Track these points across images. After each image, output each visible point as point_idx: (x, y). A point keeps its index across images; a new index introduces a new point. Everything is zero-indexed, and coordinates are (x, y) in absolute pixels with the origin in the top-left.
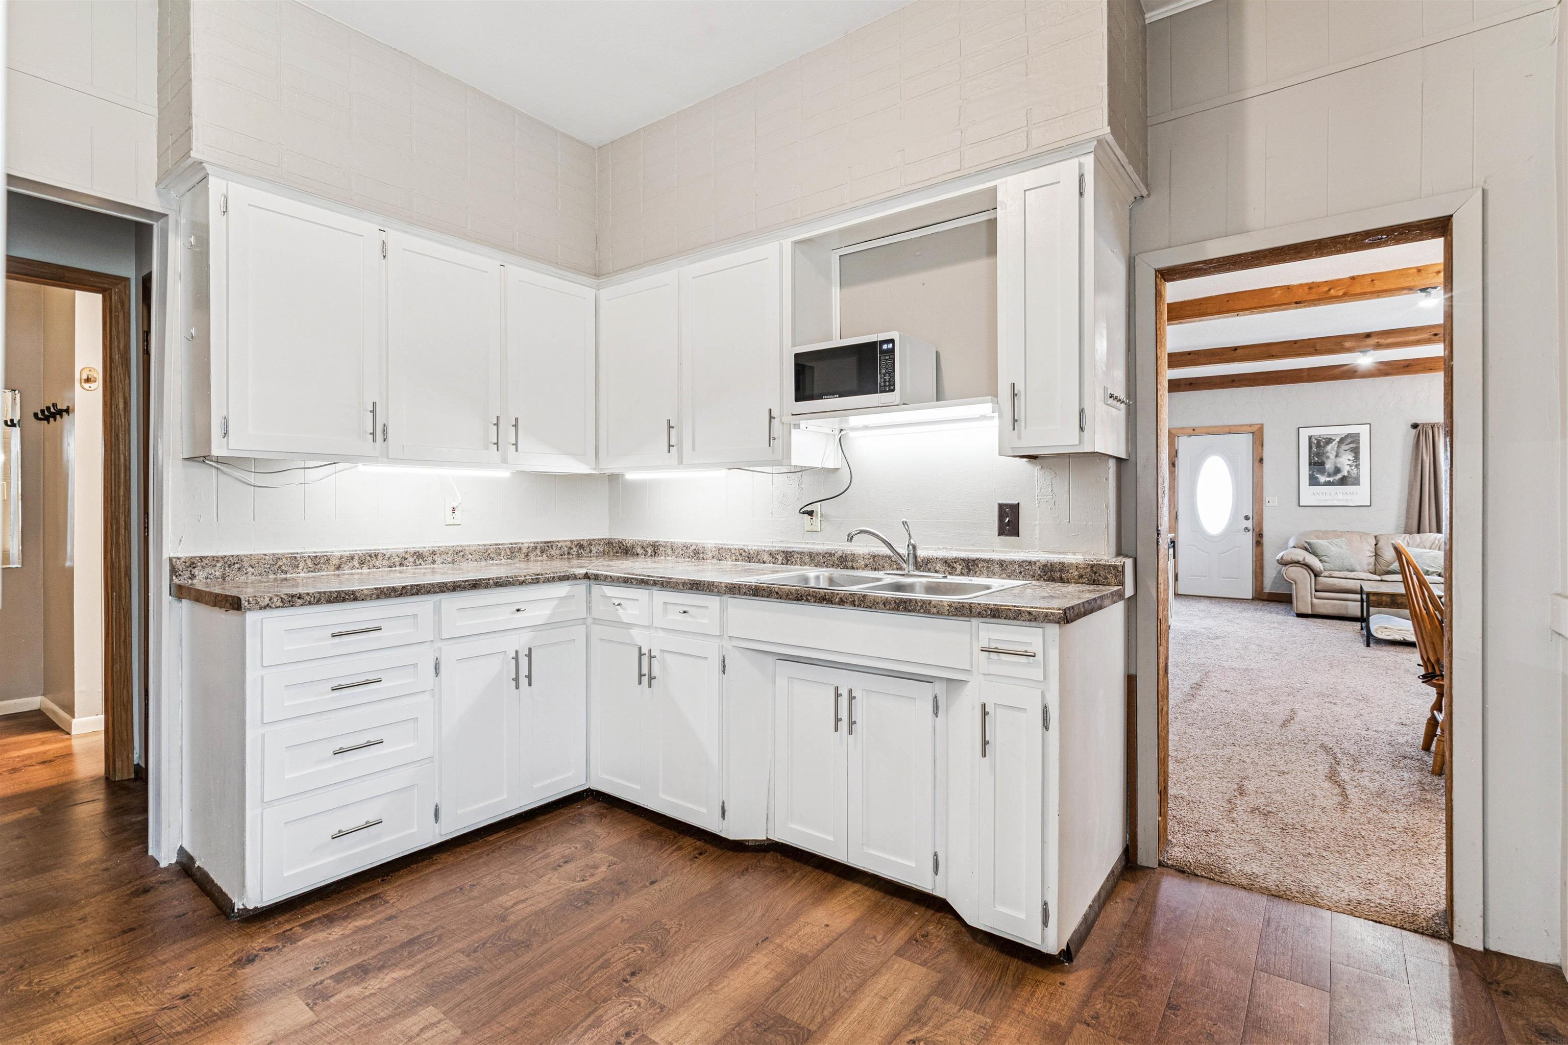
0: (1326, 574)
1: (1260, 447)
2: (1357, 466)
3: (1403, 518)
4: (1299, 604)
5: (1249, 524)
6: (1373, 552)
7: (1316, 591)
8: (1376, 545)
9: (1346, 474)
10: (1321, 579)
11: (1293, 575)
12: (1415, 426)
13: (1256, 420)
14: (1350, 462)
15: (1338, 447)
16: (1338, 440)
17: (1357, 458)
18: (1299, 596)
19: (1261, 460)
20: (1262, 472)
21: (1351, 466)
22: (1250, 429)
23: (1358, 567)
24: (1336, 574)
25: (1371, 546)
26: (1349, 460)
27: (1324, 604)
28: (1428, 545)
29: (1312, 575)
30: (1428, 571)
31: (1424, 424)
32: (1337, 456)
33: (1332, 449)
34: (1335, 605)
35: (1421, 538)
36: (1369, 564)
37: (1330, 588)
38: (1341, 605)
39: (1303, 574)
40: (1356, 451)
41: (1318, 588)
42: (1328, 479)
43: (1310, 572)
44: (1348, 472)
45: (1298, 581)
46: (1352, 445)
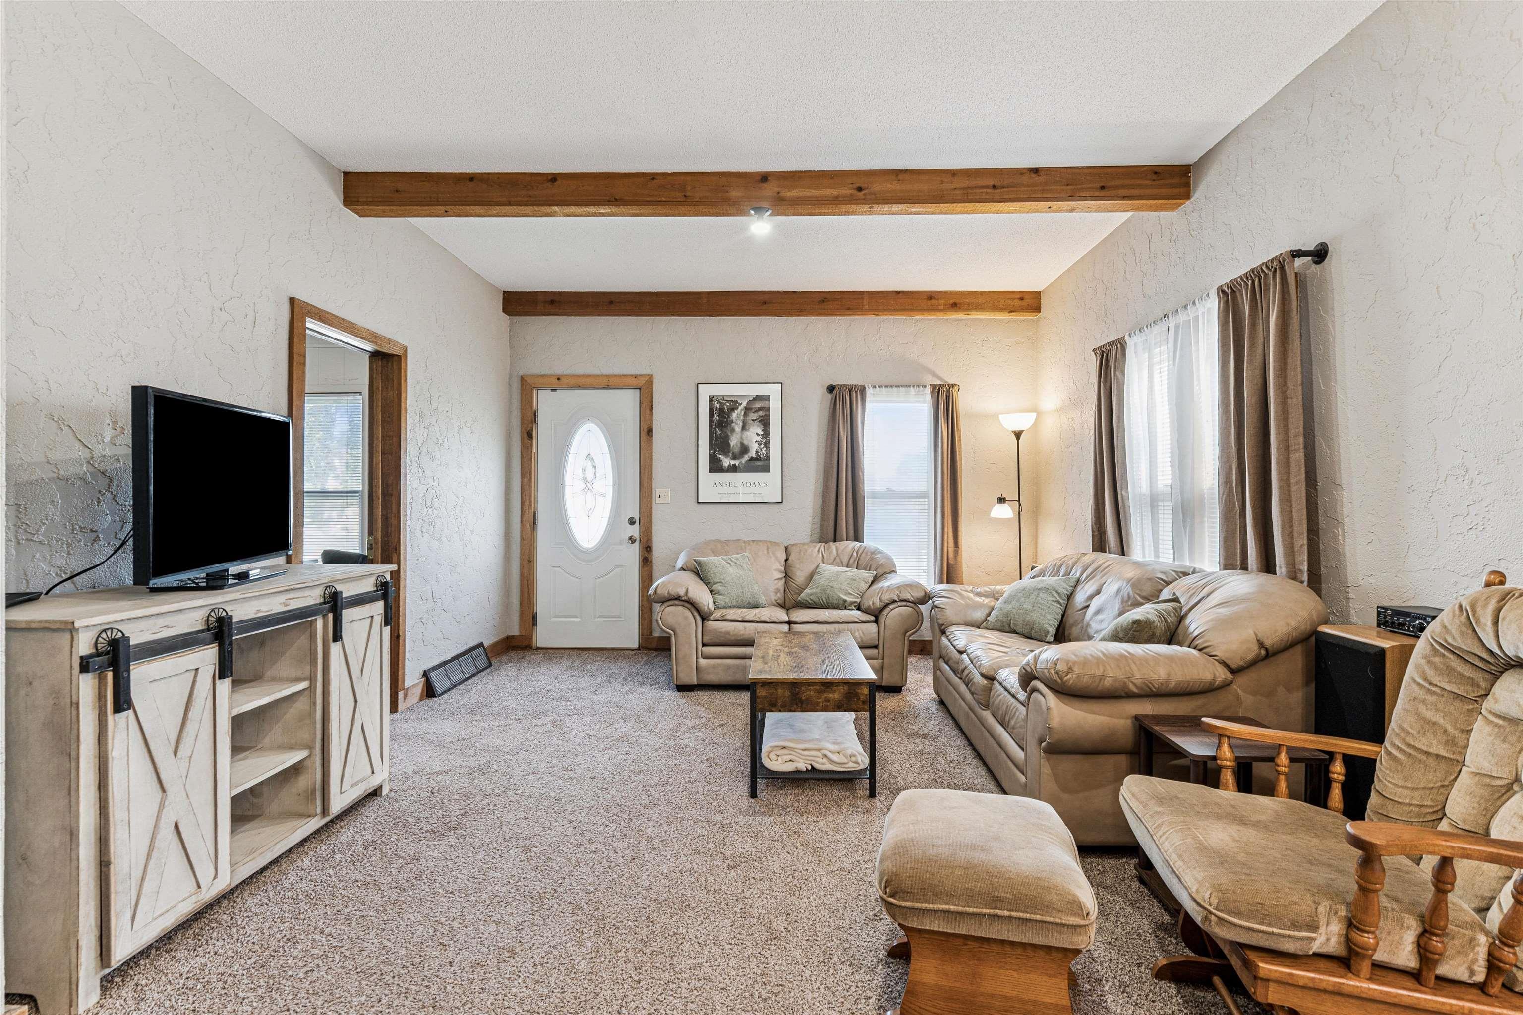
0: (718, 614)
1: (648, 412)
2: (767, 444)
3: (818, 520)
4: (680, 669)
5: (634, 531)
6: (781, 572)
7: (704, 645)
8: (786, 560)
9: (754, 456)
10: (711, 625)
11: (671, 621)
12: (831, 389)
13: (642, 369)
14: (759, 438)
15: (745, 415)
16: (744, 404)
17: (766, 433)
18: (680, 655)
19: (650, 431)
20: (652, 448)
21: (760, 444)
22: (633, 382)
23: (763, 600)
24: (732, 614)
25: (780, 562)
26: (758, 434)
27: (714, 667)
28: (845, 561)
29: (698, 618)
30: (845, 601)
31: (841, 386)
32: (744, 428)
33: (738, 417)
34: (728, 667)
35: (837, 550)
36: (777, 591)
37: (722, 640)
38: (737, 666)
39: (686, 618)
40: (765, 422)
41: (707, 639)
42: (733, 462)
43: (696, 613)
44: (757, 452)
45: (678, 631)
46: (760, 413)
